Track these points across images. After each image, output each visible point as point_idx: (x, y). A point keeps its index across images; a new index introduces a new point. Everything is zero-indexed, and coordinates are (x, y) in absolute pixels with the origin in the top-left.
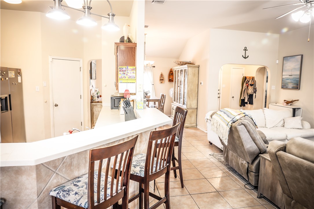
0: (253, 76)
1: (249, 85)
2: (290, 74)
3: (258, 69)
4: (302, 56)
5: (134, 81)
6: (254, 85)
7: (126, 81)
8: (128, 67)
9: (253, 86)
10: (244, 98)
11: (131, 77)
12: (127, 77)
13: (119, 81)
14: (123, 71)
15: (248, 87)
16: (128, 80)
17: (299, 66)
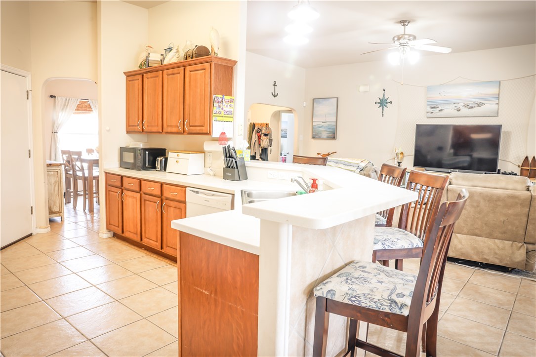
0: (267, 123)
1: (263, 135)
2: (324, 121)
3: (273, 113)
4: (338, 98)
5: (230, 119)
6: (269, 135)
7: (221, 119)
8: (225, 97)
9: (268, 137)
10: (254, 154)
11: (228, 113)
12: (223, 112)
13: (214, 118)
14: (218, 102)
15: (259, 137)
16: (225, 117)
17: (335, 111)
